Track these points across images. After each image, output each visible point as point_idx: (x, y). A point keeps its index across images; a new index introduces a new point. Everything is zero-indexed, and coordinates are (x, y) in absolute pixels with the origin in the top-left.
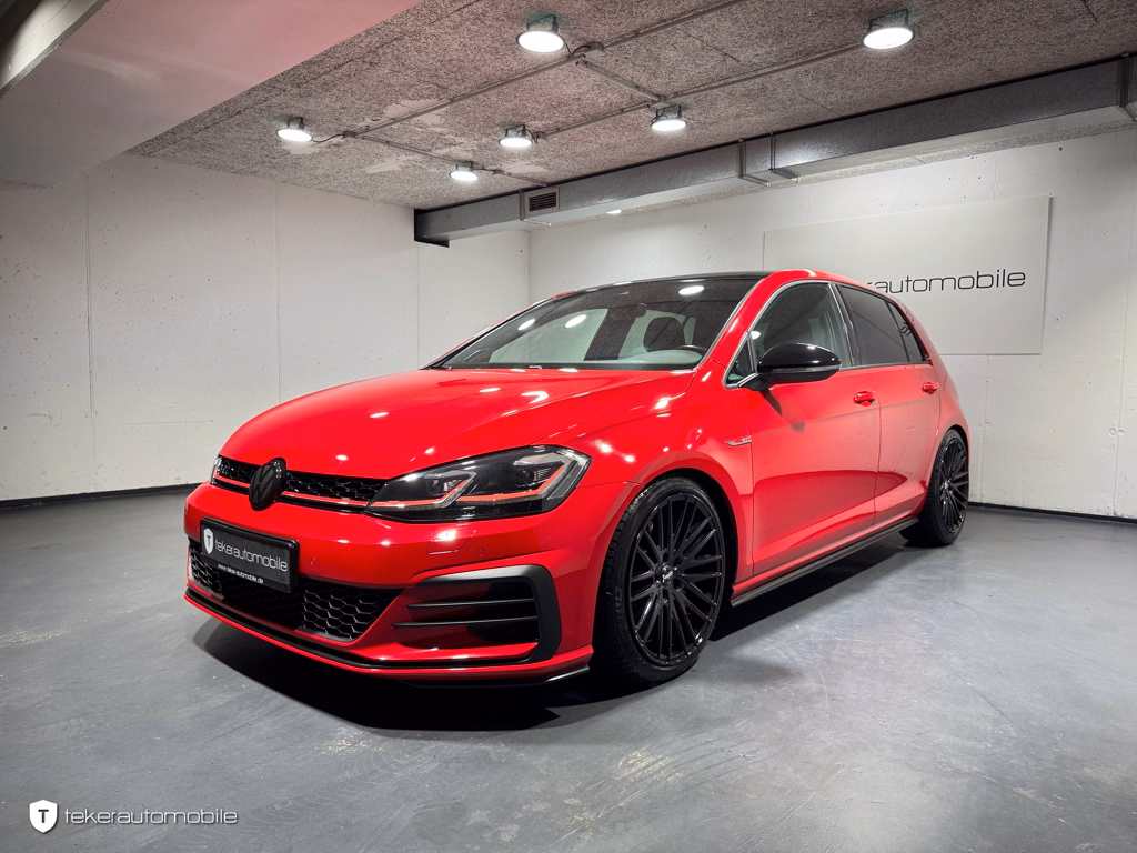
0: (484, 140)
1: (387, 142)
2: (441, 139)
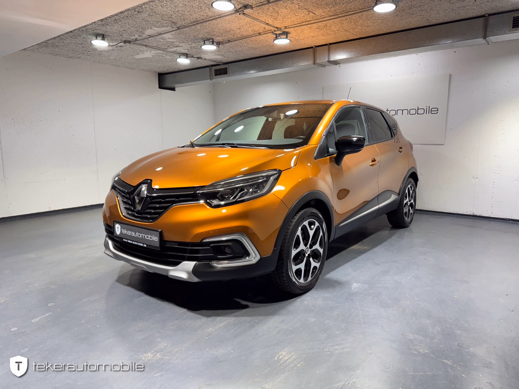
0: (193, 45)
1: (146, 45)
2: (172, 44)
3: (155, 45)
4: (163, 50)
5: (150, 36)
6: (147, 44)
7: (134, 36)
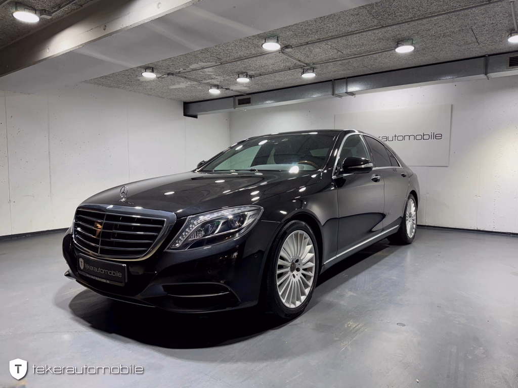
0: (227, 78)
1: (185, 77)
2: (209, 77)
3: (194, 77)
4: (199, 82)
5: (193, 70)
7: (179, 69)
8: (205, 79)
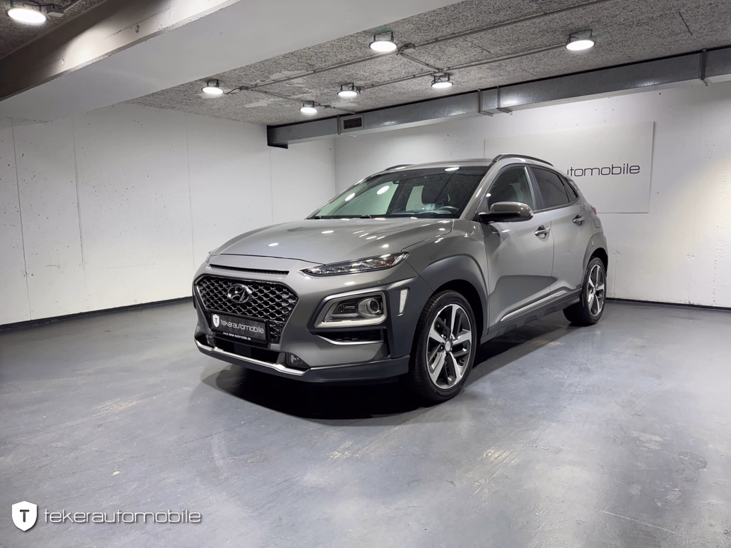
0: (326, 91)
1: (265, 92)
2: (300, 90)
3: (277, 91)
4: (285, 97)
5: (276, 81)
6: (266, 90)
7: (256, 81)
8: (294, 94)
